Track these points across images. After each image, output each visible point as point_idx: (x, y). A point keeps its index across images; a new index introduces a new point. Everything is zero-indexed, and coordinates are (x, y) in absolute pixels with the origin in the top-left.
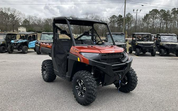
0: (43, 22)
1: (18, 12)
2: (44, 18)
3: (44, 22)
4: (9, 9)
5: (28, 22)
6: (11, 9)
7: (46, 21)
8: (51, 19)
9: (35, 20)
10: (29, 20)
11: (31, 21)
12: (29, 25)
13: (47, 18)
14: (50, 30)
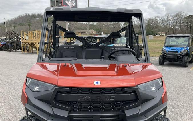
3: (146, 22)
7: (148, 21)
8: (153, 19)
13: (149, 18)
14: (151, 31)
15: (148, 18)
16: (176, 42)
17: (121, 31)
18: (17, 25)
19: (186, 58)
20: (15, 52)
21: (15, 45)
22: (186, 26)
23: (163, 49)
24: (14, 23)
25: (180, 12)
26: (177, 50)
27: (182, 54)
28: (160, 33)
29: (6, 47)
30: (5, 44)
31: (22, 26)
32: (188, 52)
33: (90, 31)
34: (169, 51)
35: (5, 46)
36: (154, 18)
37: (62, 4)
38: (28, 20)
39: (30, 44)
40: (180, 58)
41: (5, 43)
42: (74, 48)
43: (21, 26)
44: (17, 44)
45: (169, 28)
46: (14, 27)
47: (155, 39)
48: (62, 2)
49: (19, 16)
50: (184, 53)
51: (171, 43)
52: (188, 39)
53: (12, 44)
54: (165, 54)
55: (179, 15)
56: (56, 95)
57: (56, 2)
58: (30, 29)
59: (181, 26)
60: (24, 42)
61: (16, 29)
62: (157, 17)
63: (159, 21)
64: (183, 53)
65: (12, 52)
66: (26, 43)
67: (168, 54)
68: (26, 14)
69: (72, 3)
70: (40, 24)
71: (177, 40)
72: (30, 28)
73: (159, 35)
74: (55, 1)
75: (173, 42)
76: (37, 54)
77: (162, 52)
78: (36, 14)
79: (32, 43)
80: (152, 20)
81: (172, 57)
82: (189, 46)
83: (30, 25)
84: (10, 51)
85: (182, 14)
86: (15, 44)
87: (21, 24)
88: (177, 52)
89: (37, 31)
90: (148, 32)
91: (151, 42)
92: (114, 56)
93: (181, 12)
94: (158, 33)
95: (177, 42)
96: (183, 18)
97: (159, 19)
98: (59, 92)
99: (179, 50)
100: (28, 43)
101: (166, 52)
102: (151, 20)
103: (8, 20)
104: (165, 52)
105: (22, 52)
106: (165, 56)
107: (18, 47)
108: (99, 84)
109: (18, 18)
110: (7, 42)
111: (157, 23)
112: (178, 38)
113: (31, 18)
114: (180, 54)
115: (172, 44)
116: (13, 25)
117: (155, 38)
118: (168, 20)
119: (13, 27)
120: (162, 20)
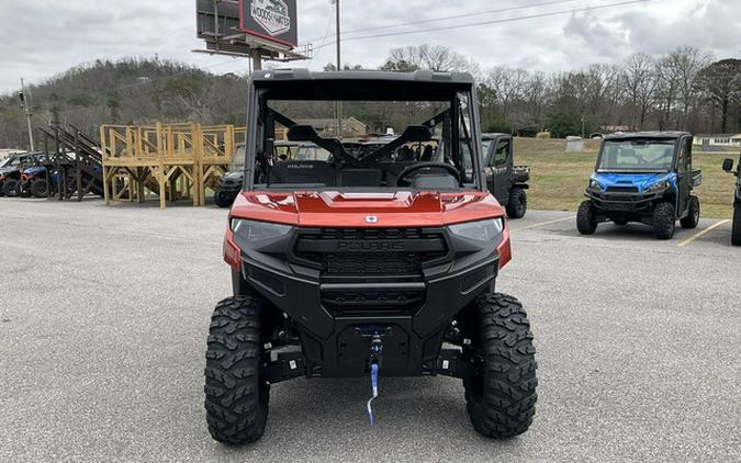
0: (548, 90)
1: (454, 58)
2: (554, 74)
3: (556, 87)
4: (422, 51)
5: (492, 93)
6: (429, 50)
7: (566, 84)
8: (583, 76)
9: (520, 85)
10: (493, 85)
11: (501, 88)
12: (494, 108)
13: (569, 71)
14: (575, 122)
15: (565, 73)
16: (637, 156)
17: (433, 122)
18: (65, 104)
19: (664, 207)
20: (80, 200)
21: (78, 176)
22: (708, 99)
23: (591, 181)
24: (54, 95)
25: (683, 49)
26: (635, 184)
27: (653, 195)
28: (612, 128)
29: (43, 184)
30: (41, 175)
31: (84, 109)
32: (672, 187)
33: (345, 122)
34: (610, 188)
35: (38, 180)
36: (586, 71)
37: (241, 25)
38: (105, 84)
39: (131, 173)
40: (647, 210)
41: (37, 169)
42: (311, 166)
43: (81, 108)
44: (84, 174)
45: (644, 111)
46: (54, 111)
47: (590, 150)
48: (241, 20)
49: (73, 69)
50: (658, 194)
51: (620, 160)
52: (673, 147)
53: (66, 173)
54: (598, 196)
55: (678, 61)
56: (297, 242)
57: (216, 17)
58: (115, 118)
59: (687, 100)
60: (112, 164)
61: (61, 121)
62: (598, 66)
63: (605, 85)
64: (657, 192)
65: (65, 201)
66: (120, 167)
67: (608, 196)
68: (98, 61)
69: (279, 20)
70: (153, 100)
71: (640, 150)
72: (114, 114)
73: (604, 136)
74: (213, 16)
75: (628, 157)
76: (159, 206)
77: (587, 191)
78: (138, 61)
79: (140, 168)
80: (580, 78)
81: (620, 206)
82: (676, 171)
83: (113, 105)
84: (61, 199)
85: (691, 58)
86: (79, 171)
87: (79, 101)
88: (635, 189)
89: (158, 124)
90: (564, 124)
91: (570, 161)
92: (409, 180)
93: (689, 50)
94: (603, 127)
95: (639, 157)
96: (695, 70)
97: (603, 77)
98: (301, 236)
99: (641, 183)
100: (126, 168)
101: (602, 191)
102: (574, 81)
103: (32, 87)
104: (598, 192)
105: (105, 202)
106: (598, 202)
107: (90, 184)
108: (375, 220)
109: (66, 79)
110: (49, 166)
111: (598, 90)
112: (640, 143)
113: (119, 77)
114: (646, 197)
115: (623, 163)
116: (49, 105)
117: (588, 146)
118: (639, 77)
119: (48, 113)
120: (615, 77)
